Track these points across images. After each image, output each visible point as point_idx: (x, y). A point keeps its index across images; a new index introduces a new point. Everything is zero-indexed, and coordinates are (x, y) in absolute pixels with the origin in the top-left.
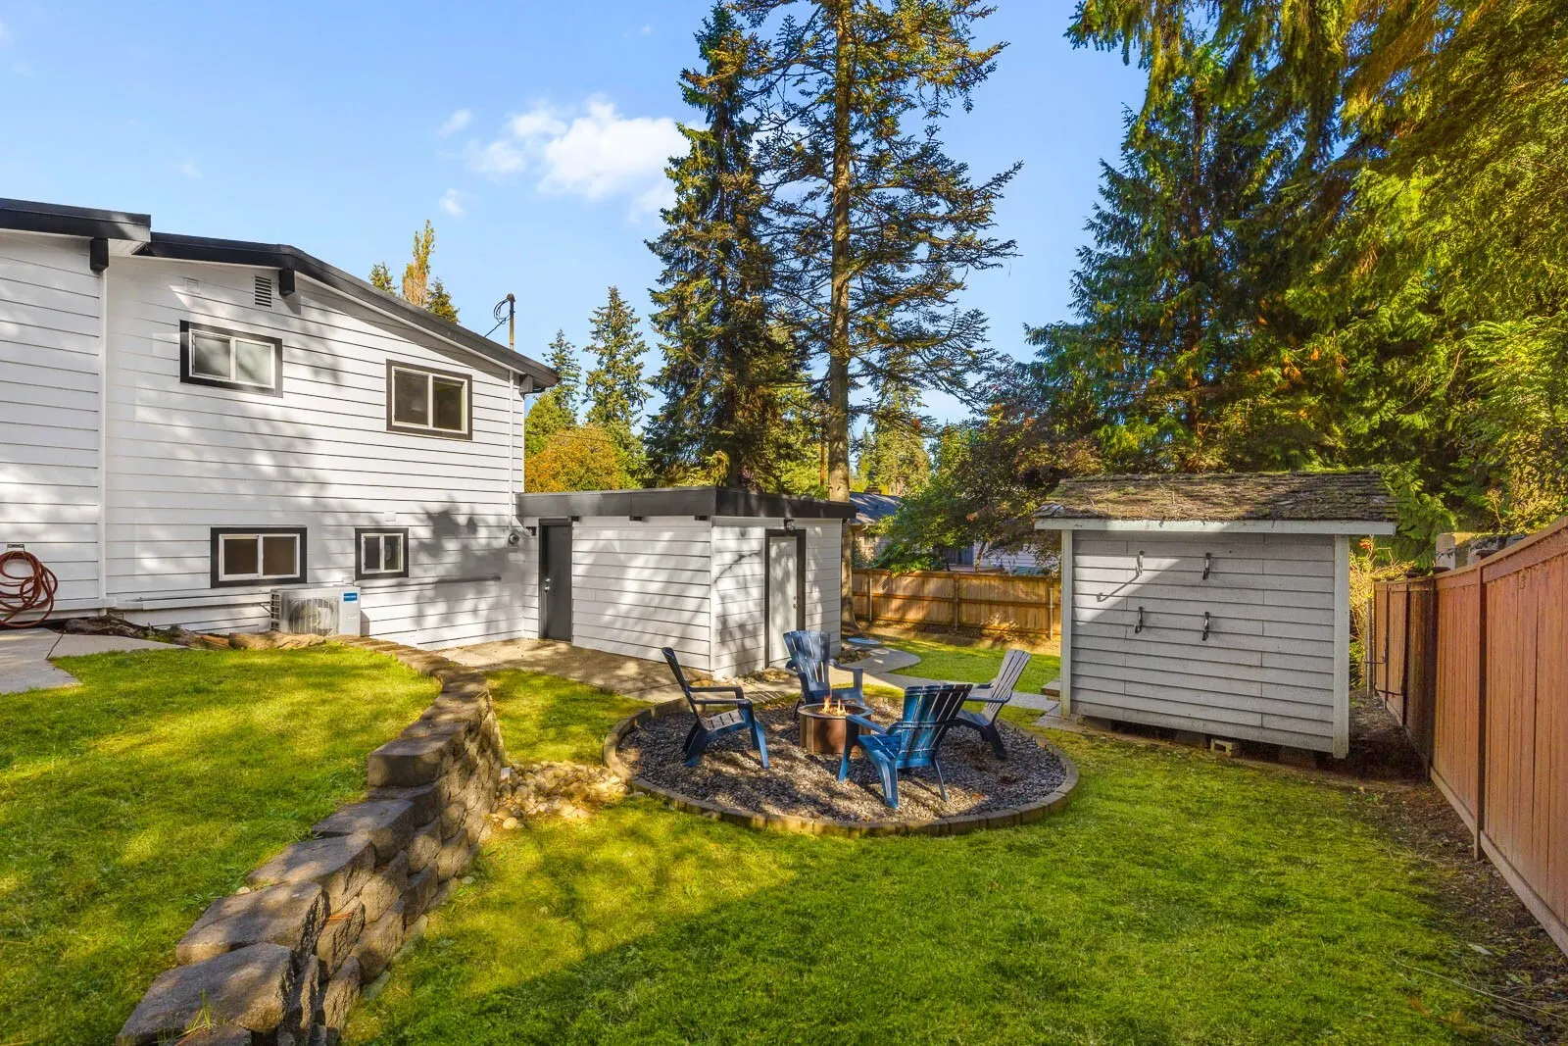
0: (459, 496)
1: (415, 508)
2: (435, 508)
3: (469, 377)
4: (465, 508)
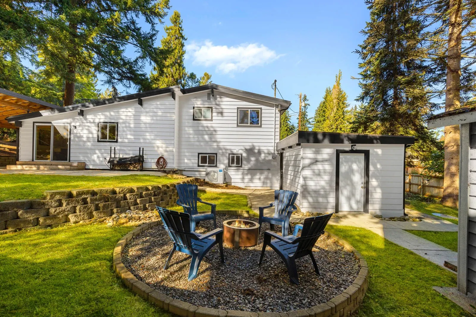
0: (255, 144)
1: (243, 148)
2: (248, 147)
3: (261, 109)
4: (257, 148)
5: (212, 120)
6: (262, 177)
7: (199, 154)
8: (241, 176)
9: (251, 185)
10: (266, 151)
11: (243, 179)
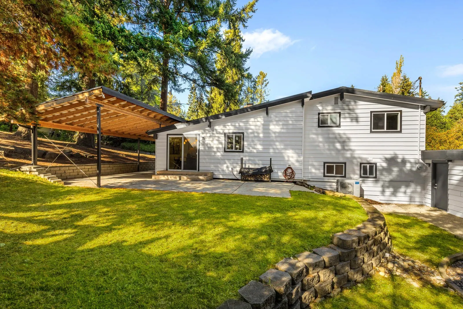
0: (397, 152)
1: (381, 156)
2: (388, 156)
3: (401, 111)
4: (400, 157)
5: (339, 126)
6: (409, 191)
7: (325, 163)
8: (380, 189)
9: (393, 198)
10: (412, 161)
11: (383, 192)
